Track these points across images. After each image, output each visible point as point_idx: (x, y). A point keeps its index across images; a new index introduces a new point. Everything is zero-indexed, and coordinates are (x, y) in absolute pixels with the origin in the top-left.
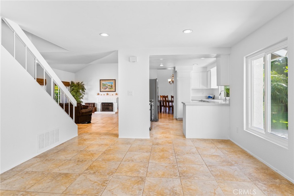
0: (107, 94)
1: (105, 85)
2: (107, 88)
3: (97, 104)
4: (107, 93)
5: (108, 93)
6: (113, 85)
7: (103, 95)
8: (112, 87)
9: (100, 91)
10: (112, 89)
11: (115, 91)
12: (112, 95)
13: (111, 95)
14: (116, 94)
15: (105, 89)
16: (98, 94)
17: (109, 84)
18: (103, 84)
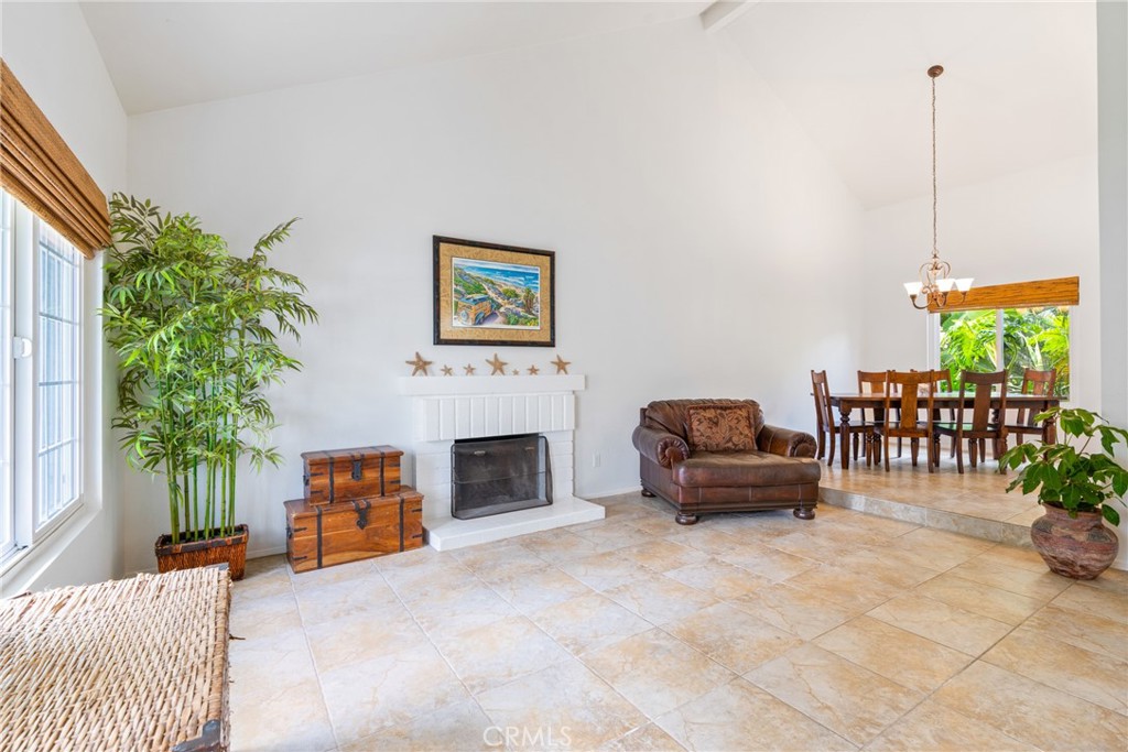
0: (498, 366)
1: (479, 289)
2: (493, 315)
3: (413, 459)
4: (490, 352)
5: (504, 353)
6: (540, 294)
7: (458, 369)
8: (528, 305)
9: (438, 341)
10: (527, 321)
11: (551, 344)
12: (533, 371)
13: (523, 369)
14: (561, 365)
15: (479, 320)
16: (421, 365)
17: (508, 284)
18: (461, 275)
